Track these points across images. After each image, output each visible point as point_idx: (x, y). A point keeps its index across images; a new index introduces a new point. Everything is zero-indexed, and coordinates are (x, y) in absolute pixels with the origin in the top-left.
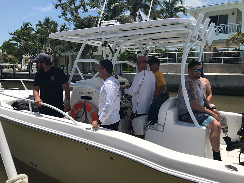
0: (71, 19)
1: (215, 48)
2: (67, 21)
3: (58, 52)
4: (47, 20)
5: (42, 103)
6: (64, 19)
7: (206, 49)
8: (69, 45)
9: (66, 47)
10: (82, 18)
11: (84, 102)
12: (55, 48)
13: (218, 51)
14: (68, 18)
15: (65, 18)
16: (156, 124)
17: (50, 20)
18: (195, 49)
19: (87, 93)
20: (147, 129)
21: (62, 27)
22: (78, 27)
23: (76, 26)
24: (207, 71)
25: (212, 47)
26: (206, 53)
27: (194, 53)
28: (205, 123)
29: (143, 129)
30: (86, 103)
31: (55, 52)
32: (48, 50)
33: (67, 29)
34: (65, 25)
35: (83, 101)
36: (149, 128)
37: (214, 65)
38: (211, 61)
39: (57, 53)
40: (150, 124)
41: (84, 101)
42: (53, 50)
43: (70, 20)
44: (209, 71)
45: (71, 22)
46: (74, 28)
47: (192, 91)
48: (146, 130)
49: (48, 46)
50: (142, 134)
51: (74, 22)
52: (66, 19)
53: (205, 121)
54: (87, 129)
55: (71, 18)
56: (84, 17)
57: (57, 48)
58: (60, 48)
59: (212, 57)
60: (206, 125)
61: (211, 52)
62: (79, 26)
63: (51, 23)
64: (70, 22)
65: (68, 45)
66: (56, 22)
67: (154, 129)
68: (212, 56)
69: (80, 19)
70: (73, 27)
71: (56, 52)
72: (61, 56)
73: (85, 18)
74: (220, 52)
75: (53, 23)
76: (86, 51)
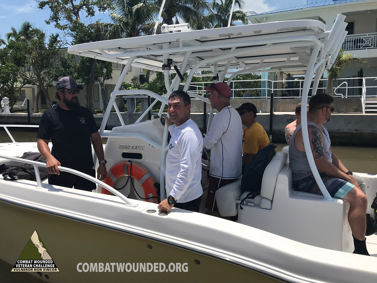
0: (68, 26)
1: (289, 75)
2: (61, 29)
3: (47, 79)
4: (27, 27)
5: (60, 167)
6: (56, 26)
7: (276, 76)
8: (65, 68)
9: (60, 71)
10: (86, 25)
11: (129, 163)
12: (42, 73)
13: (293, 79)
14: (61, 25)
15: (57, 24)
16: (257, 198)
17: (32, 26)
18: (260, 76)
19: (134, 148)
20: (243, 206)
21: (53, 38)
22: (80, 40)
23: (77, 38)
24: (278, 108)
25: (285, 73)
26: (277, 82)
27: (260, 82)
28: (340, 193)
29: (235, 206)
30: (133, 164)
31: (41, 80)
32: (28, 76)
33: (61, 43)
34: (57, 36)
35: (126, 161)
36: (247, 205)
37: (288, 100)
38: (283, 94)
39: (45, 81)
40: (247, 197)
41: (129, 161)
42: (37, 76)
43: (66, 28)
44: (281, 109)
45: (67, 31)
46: (73, 41)
47: (317, 142)
48: (242, 208)
49: (29, 70)
50: (234, 214)
51: (72, 30)
52: (58, 26)
53: (340, 190)
54: (148, 211)
55: (66, 25)
56: (90, 24)
57: (44, 73)
58: (49, 74)
59: (286, 88)
60: (342, 197)
61: (284, 81)
62: (81, 38)
63: (32, 31)
64: (65, 31)
65: (63, 69)
66: (41, 30)
67: (255, 205)
68: (285, 86)
69: (82, 27)
70: (70, 39)
71: (43, 78)
72: (52, 86)
73: (91, 26)
74: (296, 80)
75: (36, 31)
76: (93, 78)
